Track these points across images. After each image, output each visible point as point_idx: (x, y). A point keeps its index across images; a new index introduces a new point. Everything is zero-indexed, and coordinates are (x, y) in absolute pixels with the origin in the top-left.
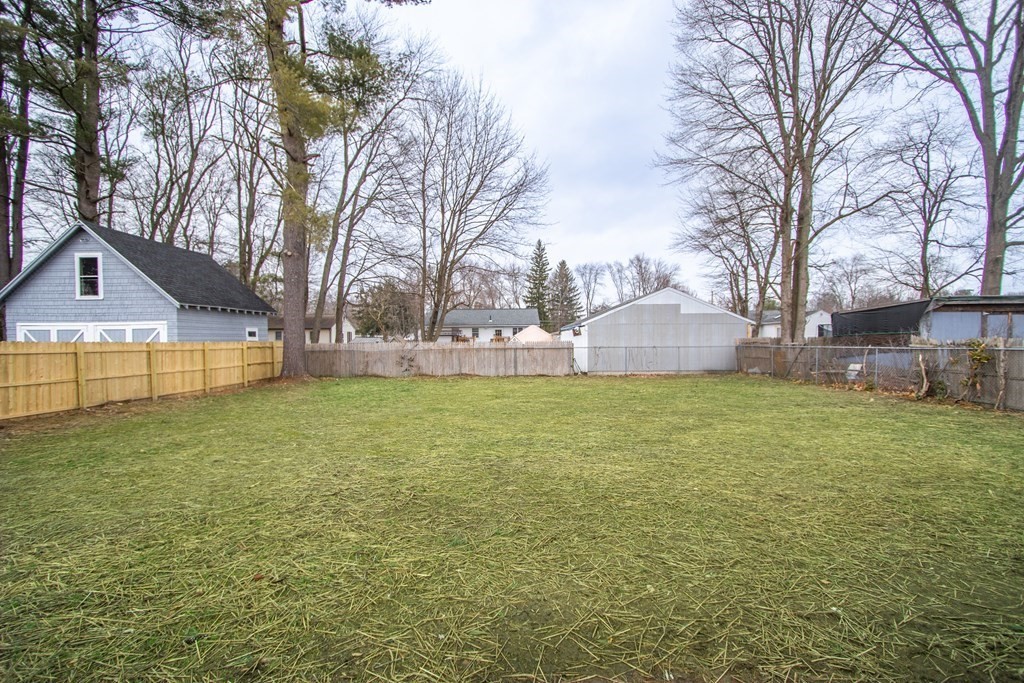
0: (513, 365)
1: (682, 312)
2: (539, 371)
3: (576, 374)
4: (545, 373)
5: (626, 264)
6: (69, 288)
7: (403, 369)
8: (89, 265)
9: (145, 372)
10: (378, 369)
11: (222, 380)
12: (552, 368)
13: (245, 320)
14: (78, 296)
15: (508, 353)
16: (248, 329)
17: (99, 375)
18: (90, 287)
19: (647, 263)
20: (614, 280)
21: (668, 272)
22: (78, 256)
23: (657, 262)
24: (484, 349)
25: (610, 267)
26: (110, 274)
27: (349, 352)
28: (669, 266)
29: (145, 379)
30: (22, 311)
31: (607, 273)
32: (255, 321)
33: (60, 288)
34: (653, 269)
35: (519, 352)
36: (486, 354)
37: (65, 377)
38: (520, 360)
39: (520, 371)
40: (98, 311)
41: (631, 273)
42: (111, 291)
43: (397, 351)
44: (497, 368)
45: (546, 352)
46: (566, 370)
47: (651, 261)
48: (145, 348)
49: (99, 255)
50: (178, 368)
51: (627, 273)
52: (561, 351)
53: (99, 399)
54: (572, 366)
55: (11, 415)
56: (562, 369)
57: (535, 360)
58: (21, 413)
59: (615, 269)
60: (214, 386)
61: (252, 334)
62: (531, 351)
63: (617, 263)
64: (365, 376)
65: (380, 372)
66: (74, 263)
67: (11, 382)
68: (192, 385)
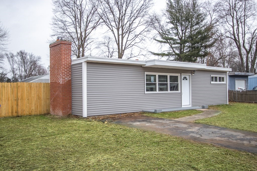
5: (15, 54)
19: (26, 55)
20: (9, 61)
21: (35, 59)
23: (30, 54)
25: (7, 55)
28: (36, 57)
31: (6, 57)
34: (28, 57)
41: (18, 59)
47: (28, 54)
51: (16, 58)
59: (9, 56)
63: (11, 53)
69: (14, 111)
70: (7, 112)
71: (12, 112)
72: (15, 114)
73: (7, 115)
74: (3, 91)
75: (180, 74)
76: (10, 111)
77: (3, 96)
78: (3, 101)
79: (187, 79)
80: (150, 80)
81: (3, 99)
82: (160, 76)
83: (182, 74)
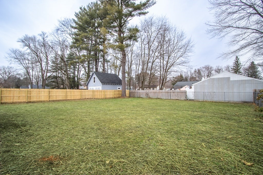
0: (170, 96)
1: (231, 80)
2: (177, 98)
3: (187, 100)
4: (178, 99)
7: (146, 96)
9: (92, 94)
10: (142, 96)
11: (108, 97)
12: (180, 98)
13: (118, 86)
15: (169, 93)
16: (118, 88)
17: (84, 94)
24: (163, 92)
26: (96, 79)
27: (137, 92)
29: (92, 95)
30: (89, 85)
32: (120, 86)
33: (92, 82)
35: (171, 93)
36: (163, 93)
37: (79, 94)
38: (172, 95)
39: (172, 98)
40: (95, 85)
42: (96, 82)
43: (145, 92)
44: (166, 97)
45: (178, 93)
46: (184, 98)
48: (92, 91)
49: (95, 76)
50: (99, 94)
52: (183, 93)
53: (84, 98)
54: (186, 97)
55: (72, 99)
56: (183, 98)
57: (175, 95)
58: (73, 99)
60: (106, 97)
61: (119, 88)
62: (174, 93)
64: (140, 97)
65: (142, 97)
66: (93, 78)
67: (72, 95)
68: (101, 97)
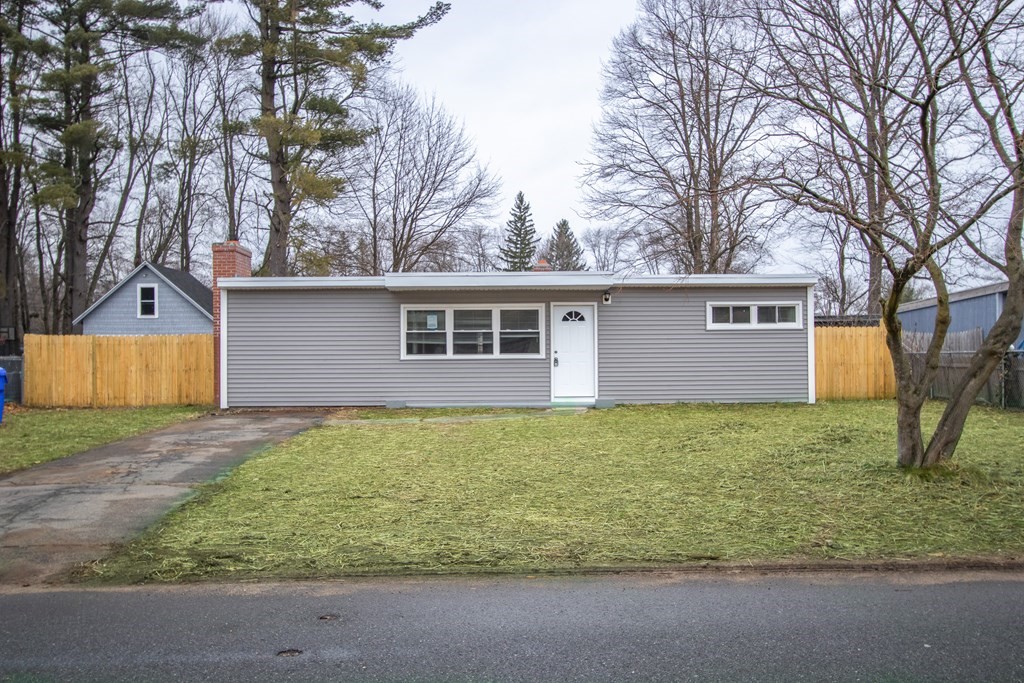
6: (132, 310)
8: (148, 293)
14: (139, 316)
18: (148, 309)
22: (140, 286)
26: (164, 300)
30: (96, 326)
33: (125, 310)
40: (154, 327)
42: (164, 312)
49: (155, 286)
66: (136, 292)
69: (184, 395)
70: (170, 394)
71: (180, 396)
72: (185, 400)
73: (170, 401)
74: (164, 354)
75: (543, 305)
76: (176, 394)
77: (164, 363)
78: (164, 373)
79: (582, 319)
80: (423, 325)
81: (164, 368)
82: (458, 314)
83: (552, 304)
